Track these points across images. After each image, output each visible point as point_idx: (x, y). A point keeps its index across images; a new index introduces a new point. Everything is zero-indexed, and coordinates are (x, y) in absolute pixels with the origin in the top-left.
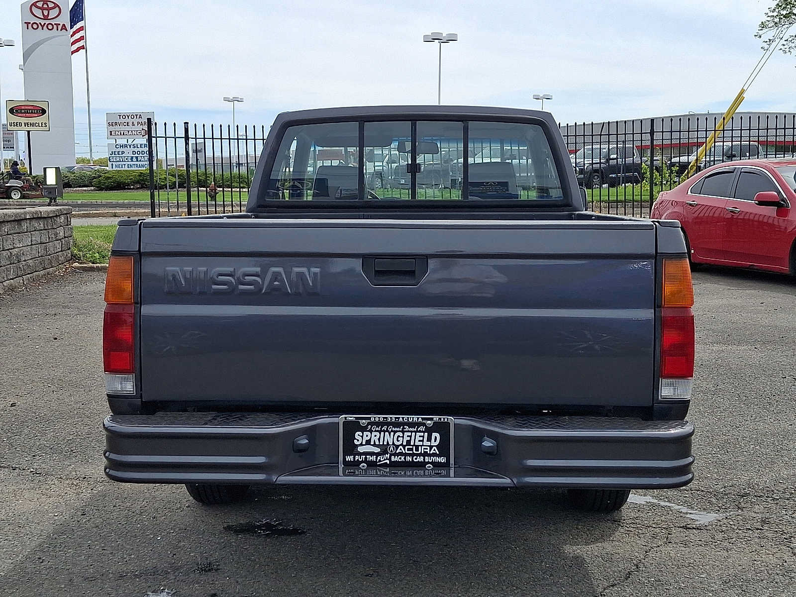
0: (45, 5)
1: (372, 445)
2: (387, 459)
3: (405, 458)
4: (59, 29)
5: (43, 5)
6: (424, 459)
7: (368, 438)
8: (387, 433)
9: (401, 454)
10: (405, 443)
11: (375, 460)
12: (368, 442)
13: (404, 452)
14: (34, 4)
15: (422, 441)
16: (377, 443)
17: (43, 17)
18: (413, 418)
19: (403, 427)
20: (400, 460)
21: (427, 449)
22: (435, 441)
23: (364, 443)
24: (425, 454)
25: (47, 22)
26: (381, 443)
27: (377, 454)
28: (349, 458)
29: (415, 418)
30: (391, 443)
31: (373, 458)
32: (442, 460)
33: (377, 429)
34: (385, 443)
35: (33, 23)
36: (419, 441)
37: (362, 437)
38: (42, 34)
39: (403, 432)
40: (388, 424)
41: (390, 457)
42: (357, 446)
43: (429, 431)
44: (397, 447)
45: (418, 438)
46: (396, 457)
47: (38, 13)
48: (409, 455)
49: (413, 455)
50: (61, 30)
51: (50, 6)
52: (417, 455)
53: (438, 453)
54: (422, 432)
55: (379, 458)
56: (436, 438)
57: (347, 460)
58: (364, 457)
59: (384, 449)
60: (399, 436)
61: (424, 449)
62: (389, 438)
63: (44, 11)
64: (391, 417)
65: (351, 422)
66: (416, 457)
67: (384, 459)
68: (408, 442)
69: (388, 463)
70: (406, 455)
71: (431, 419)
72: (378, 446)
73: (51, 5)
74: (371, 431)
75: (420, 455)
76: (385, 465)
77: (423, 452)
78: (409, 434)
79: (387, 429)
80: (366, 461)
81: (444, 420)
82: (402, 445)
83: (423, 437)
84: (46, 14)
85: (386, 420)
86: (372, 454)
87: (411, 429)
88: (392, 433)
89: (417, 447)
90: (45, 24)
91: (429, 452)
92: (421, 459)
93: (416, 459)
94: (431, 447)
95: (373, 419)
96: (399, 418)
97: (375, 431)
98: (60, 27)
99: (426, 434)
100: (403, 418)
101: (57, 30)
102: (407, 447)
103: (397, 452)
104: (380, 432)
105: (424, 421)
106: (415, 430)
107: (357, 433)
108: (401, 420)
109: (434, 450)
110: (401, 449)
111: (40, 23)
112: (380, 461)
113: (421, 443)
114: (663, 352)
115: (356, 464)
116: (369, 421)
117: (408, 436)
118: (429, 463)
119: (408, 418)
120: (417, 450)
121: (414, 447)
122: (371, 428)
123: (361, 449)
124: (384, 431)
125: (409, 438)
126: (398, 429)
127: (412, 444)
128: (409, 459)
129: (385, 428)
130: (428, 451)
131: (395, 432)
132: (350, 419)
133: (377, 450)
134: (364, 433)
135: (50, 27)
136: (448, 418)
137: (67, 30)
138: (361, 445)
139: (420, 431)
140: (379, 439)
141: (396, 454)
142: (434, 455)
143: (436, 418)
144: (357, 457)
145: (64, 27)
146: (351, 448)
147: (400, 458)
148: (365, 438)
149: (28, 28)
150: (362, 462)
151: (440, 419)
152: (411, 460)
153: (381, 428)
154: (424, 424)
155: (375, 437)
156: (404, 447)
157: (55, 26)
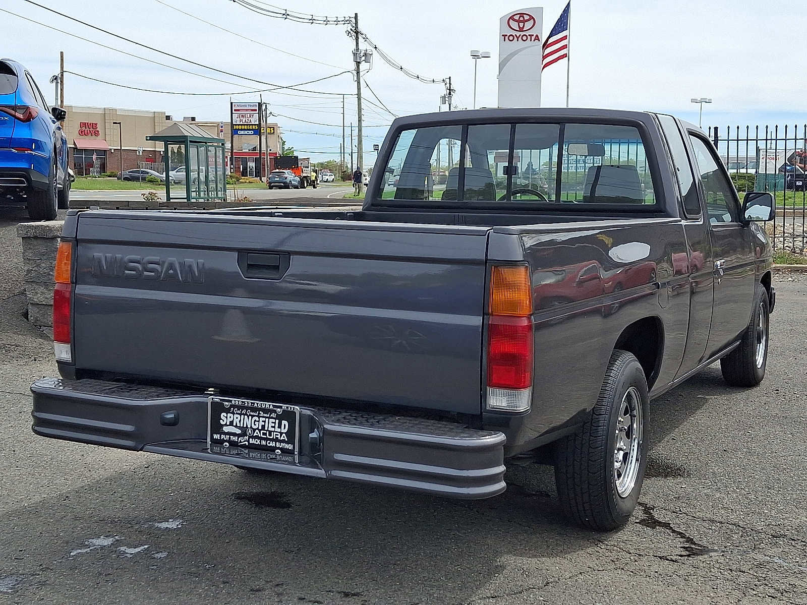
0: (522, 18)
1: (234, 426)
2: (246, 441)
3: (260, 442)
4: (533, 39)
5: (519, 18)
6: (276, 444)
7: (232, 419)
8: (246, 417)
9: (257, 437)
10: (260, 428)
11: (237, 441)
12: (231, 423)
13: (260, 436)
14: (512, 18)
15: (274, 427)
16: (238, 425)
17: (518, 30)
18: (265, 404)
19: (259, 412)
20: (256, 443)
21: (278, 435)
22: (285, 428)
23: (228, 424)
24: (276, 440)
25: (522, 33)
26: (242, 426)
27: (239, 436)
28: (216, 436)
29: (268, 405)
30: (249, 426)
31: (236, 439)
32: (290, 447)
33: (238, 412)
34: (245, 426)
35: (510, 35)
36: (272, 427)
37: (227, 417)
38: (517, 45)
39: (259, 417)
40: (247, 408)
41: (249, 439)
42: (223, 425)
43: (280, 418)
44: (254, 430)
45: (270, 424)
46: (254, 440)
47: (514, 25)
48: (264, 439)
49: (266, 439)
50: (534, 41)
51: (525, 19)
52: (270, 440)
53: (286, 440)
54: (274, 418)
55: (239, 439)
56: (285, 425)
57: (215, 437)
58: (228, 436)
59: (244, 430)
60: (255, 421)
61: (276, 435)
62: (248, 422)
63: (520, 23)
64: (248, 402)
65: (217, 402)
66: (269, 442)
67: (243, 440)
68: (263, 427)
69: (247, 444)
70: (261, 438)
71: (281, 407)
72: (239, 428)
73: (527, 17)
74: (234, 414)
75: (272, 440)
76: (244, 446)
77: (274, 438)
78: (264, 419)
79: (246, 412)
80: (229, 441)
81: (291, 409)
82: (258, 429)
83: (275, 423)
84: (521, 26)
85: (244, 404)
86: (234, 434)
87: (265, 415)
88: (250, 417)
89: (270, 432)
90: (520, 35)
91: (279, 438)
92: (272, 444)
93: (269, 443)
94: (281, 433)
95: (233, 402)
96: (254, 403)
97: (237, 414)
98: (533, 38)
99: (277, 421)
100: (257, 404)
101: (531, 40)
102: (262, 432)
103: (254, 435)
104: (241, 414)
105: (275, 409)
106: (268, 416)
107: (223, 414)
108: (256, 405)
109: (284, 437)
110: (257, 433)
111: (516, 35)
112: (241, 442)
113: (273, 429)
114: (490, 360)
115: (221, 442)
116: (231, 403)
117: (263, 421)
118: (278, 448)
119: (261, 404)
120: (270, 435)
121: (268, 432)
122: (233, 410)
123: (225, 429)
124: (244, 415)
125: (263, 423)
126: (254, 414)
127: (266, 429)
128: (264, 443)
129: (244, 412)
130: (279, 436)
131: (253, 416)
132: (216, 400)
133: (239, 432)
134: (228, 414)
135: (525, 38)
136: (294, 408)
137: (539, 41)
138: (226, 425)
139: (272, 418)
140: (240, 421)
141: (253, 437)
142: (283, 441)
143: (284, 406)
144: (223, 436)
145: (537, 38)
146: (217, 427)
147: (257, 441)
148: (229, 420)
149: (505, 40)
150: (226, 441)
151: (287, 407)
152: (265, 444)
153: (241, 412)
154: (275, 412)
155: (236, 419)
156: (260, 431)
157: (529, 37)
